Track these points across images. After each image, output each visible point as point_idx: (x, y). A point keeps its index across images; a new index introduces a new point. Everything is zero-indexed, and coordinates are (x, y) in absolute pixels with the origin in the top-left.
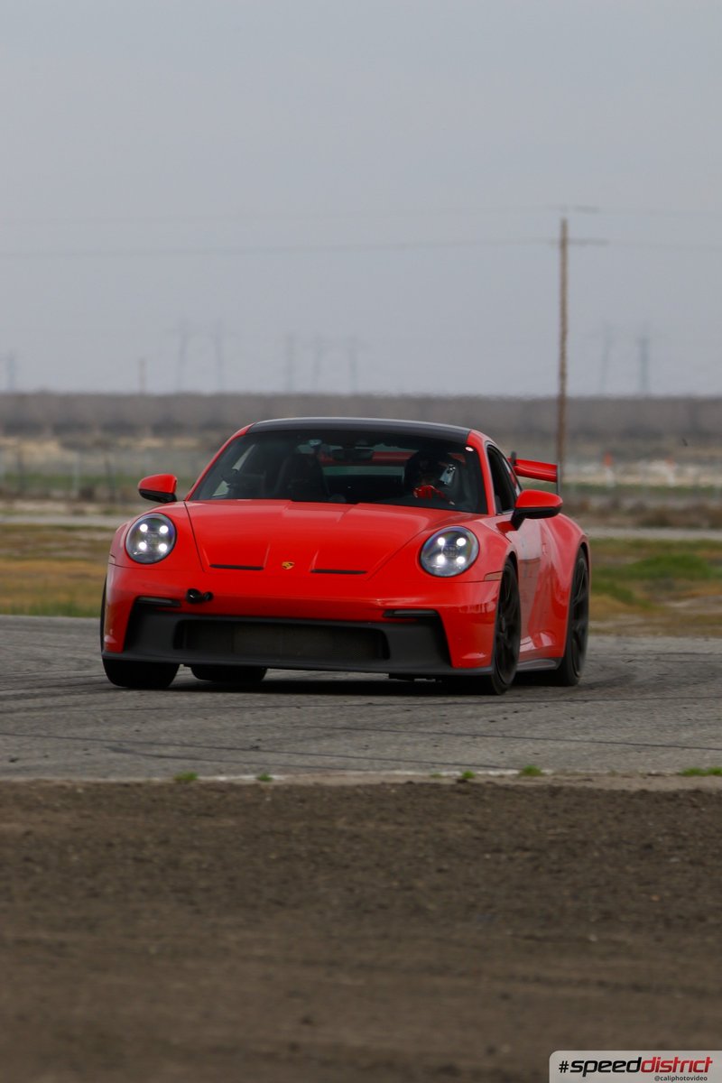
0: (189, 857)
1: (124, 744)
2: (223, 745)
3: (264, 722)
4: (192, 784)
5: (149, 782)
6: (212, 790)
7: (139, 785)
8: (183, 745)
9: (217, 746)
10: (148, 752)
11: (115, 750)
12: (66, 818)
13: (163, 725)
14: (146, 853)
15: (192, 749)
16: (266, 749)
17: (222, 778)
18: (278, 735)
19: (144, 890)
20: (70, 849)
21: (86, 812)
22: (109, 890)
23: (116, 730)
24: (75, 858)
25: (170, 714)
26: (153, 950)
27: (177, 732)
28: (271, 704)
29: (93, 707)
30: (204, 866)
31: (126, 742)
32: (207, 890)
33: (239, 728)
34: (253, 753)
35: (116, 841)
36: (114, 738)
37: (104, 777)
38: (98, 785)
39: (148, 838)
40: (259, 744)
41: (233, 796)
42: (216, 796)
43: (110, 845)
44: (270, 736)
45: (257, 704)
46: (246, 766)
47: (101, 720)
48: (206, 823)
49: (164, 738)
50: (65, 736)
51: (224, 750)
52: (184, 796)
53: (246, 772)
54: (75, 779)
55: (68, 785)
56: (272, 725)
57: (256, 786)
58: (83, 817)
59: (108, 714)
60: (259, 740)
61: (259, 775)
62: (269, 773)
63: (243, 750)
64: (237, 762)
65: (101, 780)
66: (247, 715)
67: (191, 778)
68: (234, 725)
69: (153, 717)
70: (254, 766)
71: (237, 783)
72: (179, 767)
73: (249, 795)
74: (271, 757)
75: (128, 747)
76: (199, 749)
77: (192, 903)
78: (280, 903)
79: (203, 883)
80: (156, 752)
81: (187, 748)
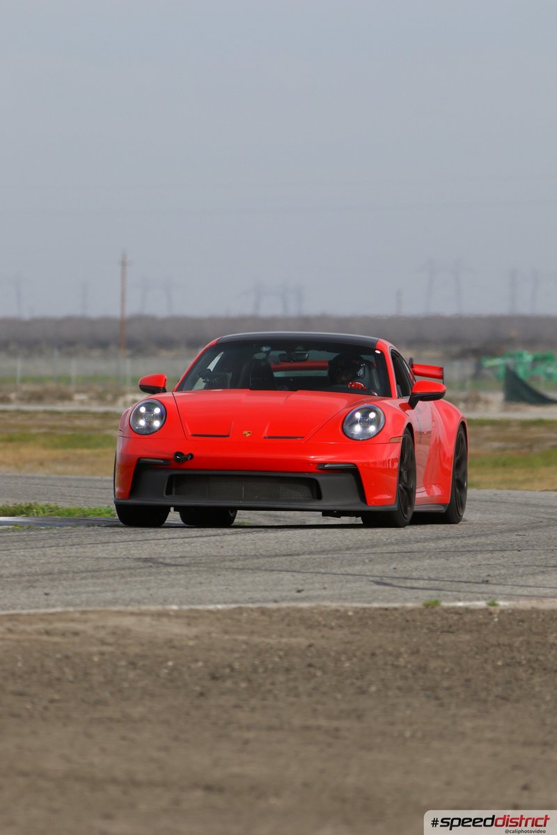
0: (433, 664)
1: (385, 578)
2: (462, 580)
3: (492, 562)
4: (437, 608)
5: (403, 608)
6: (451, 613)
7: (396, 609)
8: (430, 579)
9: (456, 580)
10: (403, 585)
11: (378, 583)
12: (340, 634)
13: (414, 564)
14: (401, 662)
15: (437, 582)
16: (495, 582)
17: (460, 604)
18: (503, 572)
19: (399, 688)
20: (343, 658)
21: (355, 630)
22: (373, 689)
23: (378, 569)
24: (347, 664)
25: (420, 556)
26: (408, 734)
27: (425, 569)
28: (498, 549)
29: (361, 551)
30: (447, 670)
31: (387, 577)
32: (448, 688)
33: (472, 567)
34: (483, 585)
35: (378, 652)
36: (377, 574)
37: (369, 602)
38: (364, 609)
39: (403, 649)
40: (489, 578)
41: (467, 618)
42: (456, 617)
43: (373, 655)
44: (497, 572)
45: (487, 548)
46: (479, 595)
47: (367, 561)
48: (449, 638)
49: (415, 574)
50: (340, 573)
51: (463, 583)
52: (431, 618)
53: (478, 599)
54: (347, 605)
55: (342, 609)
56: (499, 564)
57: (486, 609)
58: (353, 633)
59: (372, 556)
60: (489, 576)
61: (489, 602)
62: (496, 600)
63: (476, 583)
64: (473, 593)
65: (366, 605)
66: (479, 557)
67: (437, 603)
68: (469, 564)
69: (407, 558)
70: (485, 596)
71: (472, 607)
72: (426, 596)
73: (481, 617)
74: (498, 589)
75: (388, 581)
76: (443, 582)
77: (437, 698)
78: (505, 699)
79: (445, 684)
80: (409, 584)
81: (432, 582)
